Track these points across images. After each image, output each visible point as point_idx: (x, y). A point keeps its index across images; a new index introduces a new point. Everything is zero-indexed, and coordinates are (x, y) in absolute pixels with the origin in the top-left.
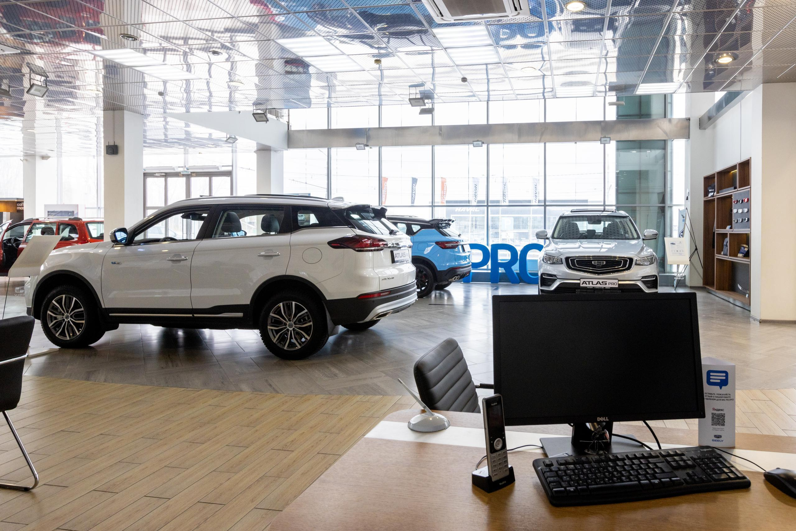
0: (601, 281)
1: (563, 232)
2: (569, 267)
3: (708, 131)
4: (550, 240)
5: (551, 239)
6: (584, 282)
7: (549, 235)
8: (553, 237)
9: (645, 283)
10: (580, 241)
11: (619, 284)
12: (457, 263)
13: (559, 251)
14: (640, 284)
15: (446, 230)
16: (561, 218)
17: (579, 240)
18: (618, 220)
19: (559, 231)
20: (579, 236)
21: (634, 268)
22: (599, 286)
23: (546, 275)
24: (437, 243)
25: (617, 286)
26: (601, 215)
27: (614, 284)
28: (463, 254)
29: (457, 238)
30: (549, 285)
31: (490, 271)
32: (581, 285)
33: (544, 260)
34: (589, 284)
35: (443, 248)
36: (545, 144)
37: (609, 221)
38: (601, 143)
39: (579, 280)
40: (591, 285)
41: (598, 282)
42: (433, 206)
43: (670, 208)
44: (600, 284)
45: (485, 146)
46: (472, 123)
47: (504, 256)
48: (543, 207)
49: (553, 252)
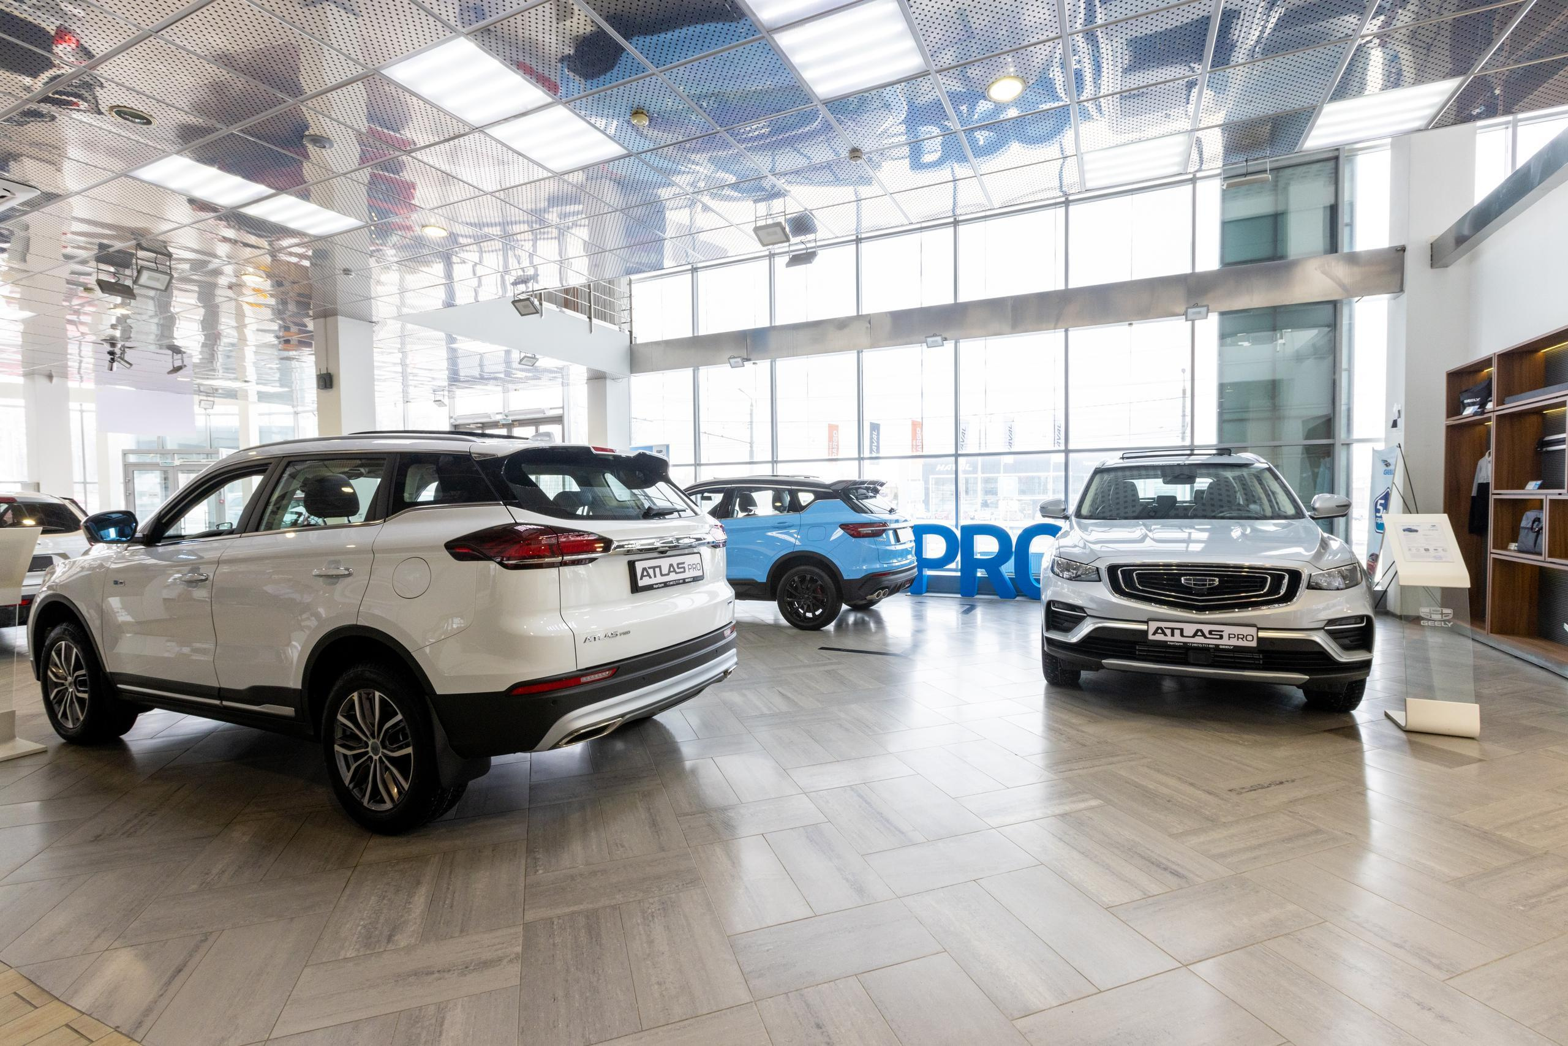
0: (1206, 629)
1: (1103, 502)
2: (1116, 588)
3: (1456, 271)
4: (1071, 521)
5: (1073, 518)
6: (1158, 628)
7: (1072, 509)
8: (1078, 515)
9: (1334, 635)
10: (1144, 525)
11: (1260, 640)
12: (885, 566)
13: (1091, 550)
14: (1319, 638)
15: (868, 503)
16: (1098, 471)
17: (1141, 522)
18: (1229, 474)
19: (1094, 501)
20: (1138, 509)
21: (1304, 596)
22: (1199, 640)
23: (1061, 606)
24: (844, 526)
25: (1254, 644)
26: (1187, 462)
27: (1244, 637)
28: (899, 547)
29: (886, 517)
30: (1067, 630)
31: (959, 574)
32: (1151, 637)
33: (1056, 569)
34: (1173, 635)
35: (853, 536)
36: (1066, 331)
37: (1208, 476)
38: (1187, 320)
39: (1146, 622)
40: (1177, 638)
41: (1198, 631)
42: (860, 459)
43: (1345, 447)
44: (1204, 635)
45: (949, 345)
46: (927, 304)
47: (985, 546)
48: (1063, 455)
49: (1076, 550)
